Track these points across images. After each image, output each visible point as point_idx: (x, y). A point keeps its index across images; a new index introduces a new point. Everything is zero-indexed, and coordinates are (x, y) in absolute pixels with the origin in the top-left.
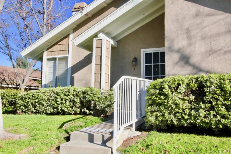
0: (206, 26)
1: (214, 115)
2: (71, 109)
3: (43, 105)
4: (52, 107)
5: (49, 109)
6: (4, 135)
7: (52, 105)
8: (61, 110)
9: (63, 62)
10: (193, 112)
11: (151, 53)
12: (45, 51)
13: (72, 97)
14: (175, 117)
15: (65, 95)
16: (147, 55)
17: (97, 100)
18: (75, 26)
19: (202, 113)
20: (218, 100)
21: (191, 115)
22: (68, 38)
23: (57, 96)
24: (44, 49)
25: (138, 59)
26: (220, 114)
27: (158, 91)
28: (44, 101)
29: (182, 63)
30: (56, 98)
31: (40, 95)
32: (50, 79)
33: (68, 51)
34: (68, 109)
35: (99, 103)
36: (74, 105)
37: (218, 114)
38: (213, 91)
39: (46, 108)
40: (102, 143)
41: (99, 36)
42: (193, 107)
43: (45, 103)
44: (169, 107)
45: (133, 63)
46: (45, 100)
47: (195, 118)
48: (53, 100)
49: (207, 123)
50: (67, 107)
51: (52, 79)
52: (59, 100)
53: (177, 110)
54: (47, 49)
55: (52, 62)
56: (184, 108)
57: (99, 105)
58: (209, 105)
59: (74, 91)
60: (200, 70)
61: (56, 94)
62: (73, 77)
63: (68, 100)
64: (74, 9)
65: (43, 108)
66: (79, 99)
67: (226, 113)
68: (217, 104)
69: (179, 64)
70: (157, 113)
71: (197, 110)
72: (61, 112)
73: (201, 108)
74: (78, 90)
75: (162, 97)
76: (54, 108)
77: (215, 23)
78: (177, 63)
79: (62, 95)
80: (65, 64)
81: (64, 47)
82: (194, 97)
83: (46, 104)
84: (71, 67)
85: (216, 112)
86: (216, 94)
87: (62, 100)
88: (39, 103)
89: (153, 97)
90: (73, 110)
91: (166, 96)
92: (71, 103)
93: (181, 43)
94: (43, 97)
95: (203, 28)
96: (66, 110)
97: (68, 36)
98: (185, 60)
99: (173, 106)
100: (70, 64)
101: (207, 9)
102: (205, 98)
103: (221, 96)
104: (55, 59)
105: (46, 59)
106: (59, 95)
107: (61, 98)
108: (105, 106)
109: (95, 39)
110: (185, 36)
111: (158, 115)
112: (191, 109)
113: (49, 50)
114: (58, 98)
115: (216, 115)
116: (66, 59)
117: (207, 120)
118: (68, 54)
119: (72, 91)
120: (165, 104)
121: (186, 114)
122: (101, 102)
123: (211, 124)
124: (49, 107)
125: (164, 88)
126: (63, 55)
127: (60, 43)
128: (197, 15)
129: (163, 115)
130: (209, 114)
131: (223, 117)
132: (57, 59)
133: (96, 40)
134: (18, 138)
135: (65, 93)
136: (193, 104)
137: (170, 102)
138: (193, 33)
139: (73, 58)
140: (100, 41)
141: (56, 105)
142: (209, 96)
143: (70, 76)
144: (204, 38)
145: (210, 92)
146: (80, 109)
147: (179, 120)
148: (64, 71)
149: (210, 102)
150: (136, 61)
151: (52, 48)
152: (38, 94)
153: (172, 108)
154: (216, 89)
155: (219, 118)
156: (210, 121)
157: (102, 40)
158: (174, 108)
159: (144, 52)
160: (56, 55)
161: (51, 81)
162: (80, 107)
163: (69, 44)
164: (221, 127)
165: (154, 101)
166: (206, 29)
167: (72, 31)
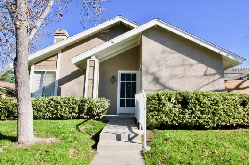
0: (168, 60)
1: (194, 117)
2: (70, 114)
3: (41, 111)
4: (51, 113)
5: (47, 115)
6: (35, 140)
7: (51, 112)
8: (61, 115)
9: (51, 75)
10: (181, 116)
11: (125, 74)
12: (33, 65)
13: (72, 104)
14: (169, 119)
15: (65, 103)
16: (122, 75)
17: (95, 107)
18: (64, 48)
19: (187, 116)
20: (196, 107)
21: (180, 117)
22: (56, 56)
23: (57, 104)
24: (32, 63)
25: (115, 77)
26: (197, 116)
27: (157, 101)
28: (42, 108)
29: (154, 83)
30: (56, 106)
31: (38, 103)
32: (37, 89)
33: (55, 67)
34: (67, 114)
35: (96, 110)
36: (73, 111)
37: (196, 116)
38: (193, 102)
39: (44, 114)
40: (128, 140)
41: (92, 58)
42: (181, 112)
43: (43, 109)
44: (165, 112)
45: (112, 80)
46: (44, 107)
47: (182, 119)
48: (53, 107)
49: (190, 122)
50: (66, 113)
51: (39, 89)
52: (59, 107)
53: (171, 114)
54: (35, 64)
55: (40, 75)
56: (175, 113)
57: (96, 111)
58: (191, 111)
59: (73, 100)
60: (166, 88)
61: (56, 102)
62: (60, 88)
63: (67, 107)
64: (56, 34)
65: (41, 114)
66: (77, 106)
67: (201, 115)
68: (196, 110)
69: (152, 83)
70: (157, 116)
71: (184, 114)
72: (59, 117)
73: (186, 112)
74: (77, 99)
75: (161, 106)
76: (52, 114)
77: (174, 59)
78: (151, 82)
79: (62, 103)
80: (52, 77)
81: (52, 63)
82: (181, 105)
83: (45, 110)
84: (59, 80)
85: (195, 115)
86: (195, 103)
87: (61, 107)
88: (37, 109)
89: (154, 105)
90: (72, 115)
91: (164, 105)
92: (71, 110)
93: (154, 69)
94: (42, 104)
95: (167, 61)
96: (65, 115)
97: (57, 54)
98: (157, 80)
99: (169, 112)
100: (58, 78)
101: (169, 49)
102: (189, 106)
103: (198, 105)
104: (42, 73)
105: (34, 72)
106: (59, 103)
107: (61, 105)
108: (100, 112)
109: (88, 60)
110: (155, 64)
111: (158, 118)
112: (180, 113)
113: (37, 65)
114: (58, 105)
115: (196, 117)
116: (54, 73)
117: (190, 120)
118: (56, 69)
119: (71, 100)
120: (163, 110)
121: (176, 117)
122: (97, 108)
123: (192, 123)
124: (48, 113)
125: (162, 99)
126: (52, 69)
127: (49, 60)
128: (163, 52)
129: (161, 118)
130: (191, 116)
131: (199, 118)
132: (45, 72)
133: (90, 61)
134: (49, 142)
135: (65, 101)
136: (181, 110)
137: (167, 109)
138: (161, 63)
139: (60, 73)
140: (93, 62)
141: (56, 112)
142: (191, 105)
143: (57, 86)
144: (167, 67)
145: (191, 102)
146: (78, 114)
147: (172, 121)
148: (51, 83)
149: (192, 109)
150: (114, 78)
151: (40, 63)
152: (36, 101)
153: (167, 113)
154: (195, 101)
155: (197, 119)
156: (192, 121)
157: (95, 61)
158: (169, 113)
159: (120, 72)
160: (44, 69)
161: (38, 91)
162: (78, 112)
163: (57, 61)
164: (198, 124)
165: (155, 108)
166: (169, 62)
167: (61, 51)
